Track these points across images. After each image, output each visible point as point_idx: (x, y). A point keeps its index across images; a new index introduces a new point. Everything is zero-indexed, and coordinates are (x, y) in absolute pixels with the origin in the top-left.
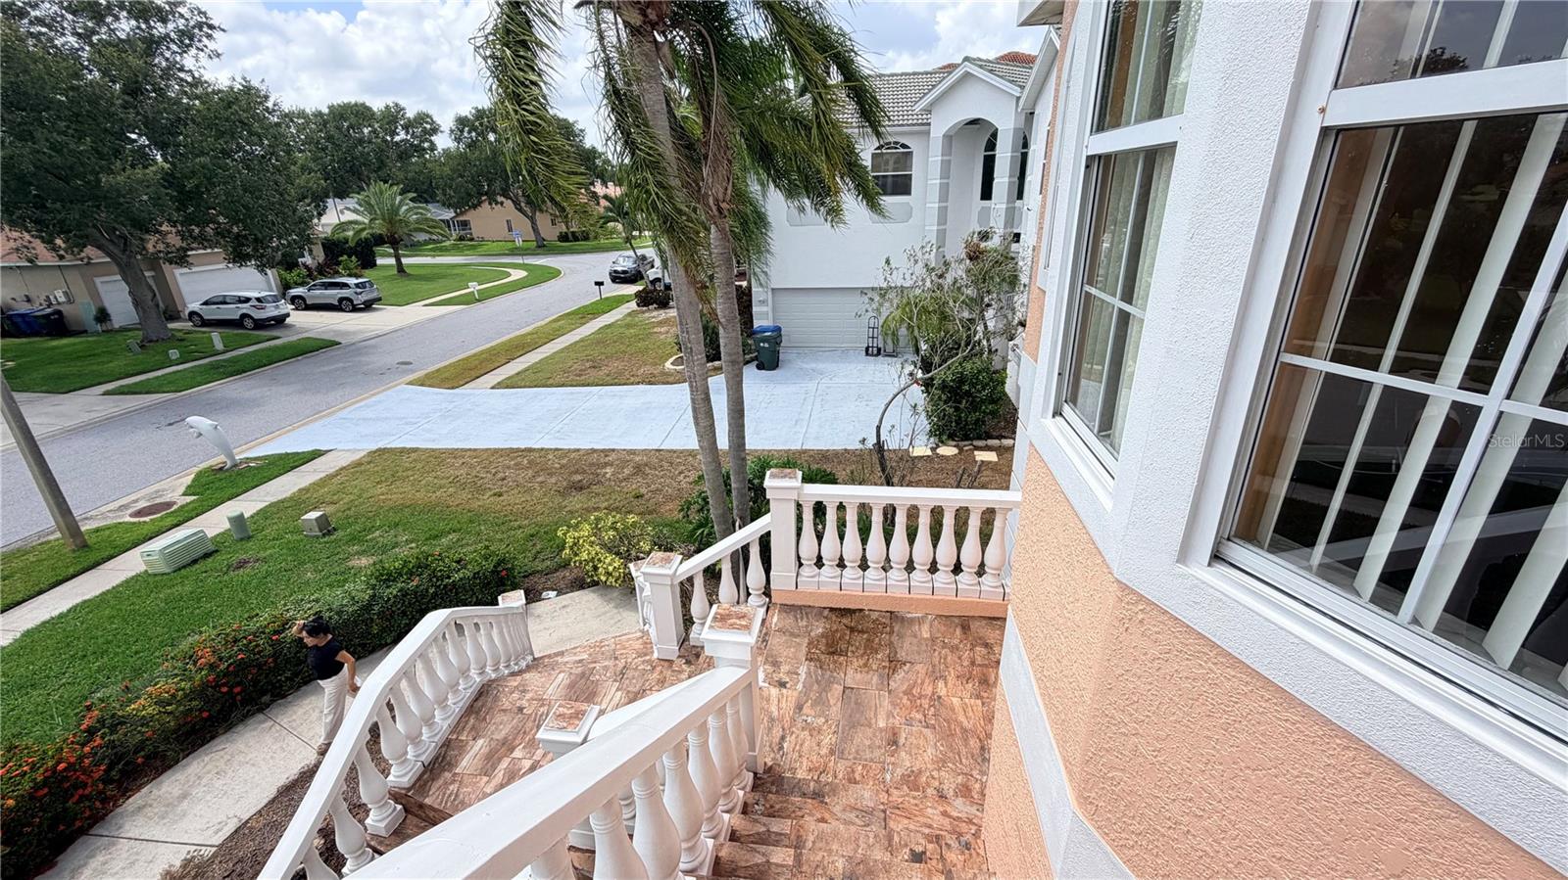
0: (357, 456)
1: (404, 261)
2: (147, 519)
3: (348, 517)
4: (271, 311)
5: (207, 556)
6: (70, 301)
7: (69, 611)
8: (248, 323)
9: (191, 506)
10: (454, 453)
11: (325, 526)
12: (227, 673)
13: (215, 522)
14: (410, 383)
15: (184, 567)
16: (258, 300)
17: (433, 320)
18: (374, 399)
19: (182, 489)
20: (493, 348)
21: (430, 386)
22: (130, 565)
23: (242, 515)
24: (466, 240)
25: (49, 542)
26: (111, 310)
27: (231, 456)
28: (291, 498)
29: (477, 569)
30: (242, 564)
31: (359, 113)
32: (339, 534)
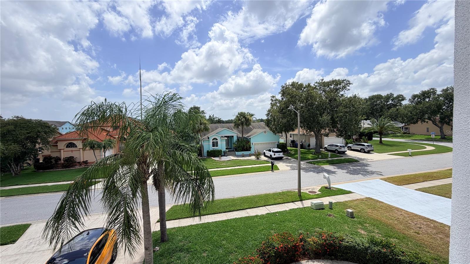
0: (362, 197)
1: (383, 139)
2: (311, 194)
3: (358, 215)
4: (343, 149)
5: (323, 209)
6: (305, 142)
7: (297, 208)
8: (337, 152)
9: (320, 195)
10: (398, 209)
11: (352, 215)
12: (327, 244)
13: (326, 201)
14: (381, 179)
15: (318, 209)
16: (341, 146)
17: (391, 159)
18: (368, 181)
19: (318, 190)
20: (416, 175)
21: (388, 182)
22: (307, 203)
23: (332, 202)
24: (406, 134)
25: (295, 192)
26: (311, 145)
27: (330, 185)
28: (343, 202)
30: (330, 215)
32: (355, 219)
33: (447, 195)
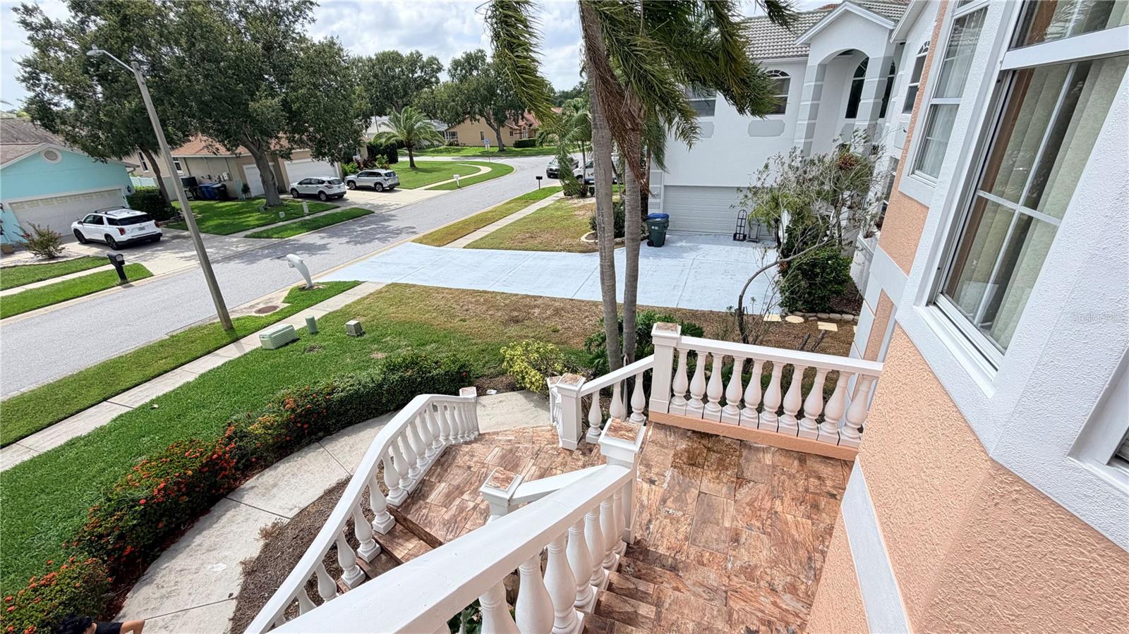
0: (380, 287)
1: (415, 159)
2: (263, 315)
3: (372, 326)
4: (335, 190)
5: (294, 341)
6: (230, 179)
7: (223, 365)
8: (323, 197)
9: (286, 310)
10: (437, 290)
11: (359, 331)
12: (300, 415)
13: (298, 321)
14: (413, 241)
15: (281, 347)
16: (329, 182)
17: (430, 199)
18: (391, 250)
19: (283, 299)
20: (466, 220)
21: (425, 244)
22: (252, 343)
23: (313, 319)
24: (454, 146)
25: (214, 323)
26: (250, 186)
27: (309, 280)
28: (341, 310)
29: (448, 369)
30: (312, 349)
31: (394, 58)
32: (367, 336)
33: (502, 245)
